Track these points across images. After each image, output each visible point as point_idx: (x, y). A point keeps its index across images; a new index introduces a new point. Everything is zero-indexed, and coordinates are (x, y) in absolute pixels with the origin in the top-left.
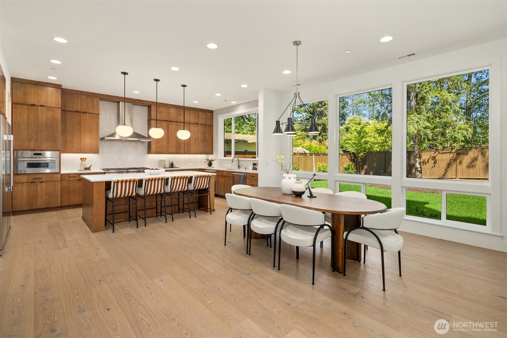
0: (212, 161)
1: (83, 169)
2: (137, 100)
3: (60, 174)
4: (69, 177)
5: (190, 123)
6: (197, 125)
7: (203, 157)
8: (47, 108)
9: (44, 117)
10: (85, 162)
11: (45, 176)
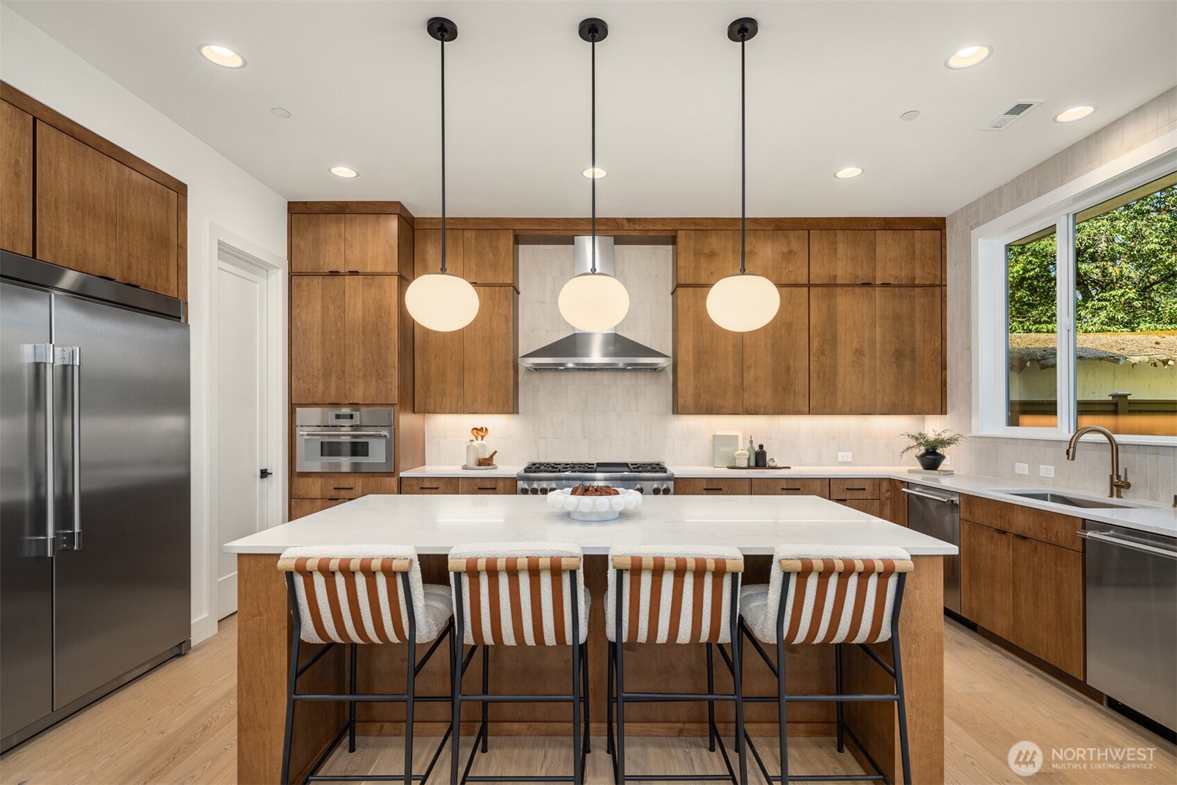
0: (944, 443)
1: (472, 463)
2: (629, 220)
3: (396, 479)
4: (422, 488)
5: (836, 285)
6: (865, 289)
7: (898, 426)
8: (366, 278)
9: (359, 306)
10: (483, 442)
11: (360, 481)
